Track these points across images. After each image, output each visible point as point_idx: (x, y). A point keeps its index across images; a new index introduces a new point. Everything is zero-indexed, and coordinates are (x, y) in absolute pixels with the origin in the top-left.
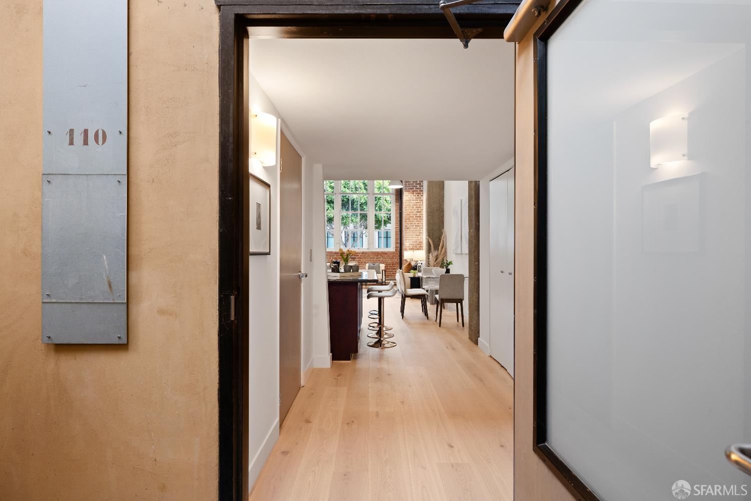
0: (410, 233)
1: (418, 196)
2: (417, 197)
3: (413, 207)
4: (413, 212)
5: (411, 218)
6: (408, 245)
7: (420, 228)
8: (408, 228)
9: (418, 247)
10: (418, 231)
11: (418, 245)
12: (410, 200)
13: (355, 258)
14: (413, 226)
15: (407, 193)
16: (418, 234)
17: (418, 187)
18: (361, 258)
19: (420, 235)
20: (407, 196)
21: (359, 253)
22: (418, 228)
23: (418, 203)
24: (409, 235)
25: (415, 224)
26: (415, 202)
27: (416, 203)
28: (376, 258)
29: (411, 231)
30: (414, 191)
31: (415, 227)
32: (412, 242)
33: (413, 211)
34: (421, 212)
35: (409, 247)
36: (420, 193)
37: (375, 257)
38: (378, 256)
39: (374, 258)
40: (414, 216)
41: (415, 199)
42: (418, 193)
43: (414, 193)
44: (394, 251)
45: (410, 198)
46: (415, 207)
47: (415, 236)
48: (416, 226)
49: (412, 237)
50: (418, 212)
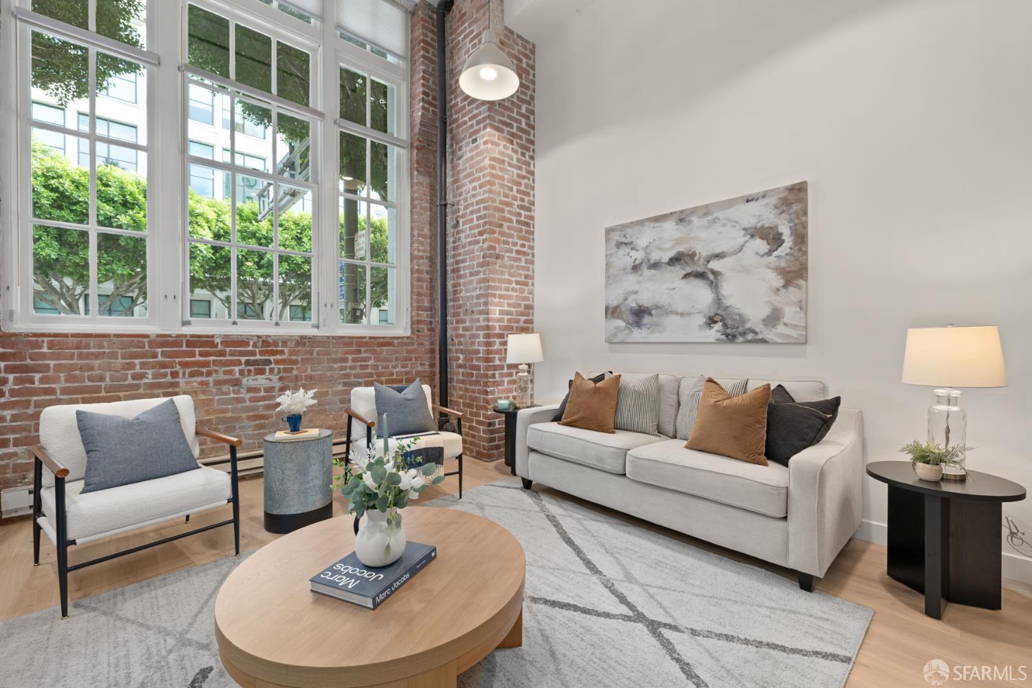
0: (502, 273)
1: (523, 154)
2: (520, 157)
3: (511, 189)
4: (511, 205)
5: (506, 224)
6: (497, 316)
7: (527, 261)
8: (498, 257)
9: (521, 324)
10: (523, 268)
11: (522, 314)
12: (503, 162)
13: (268, 362)
14: (510, 251)
15: (497, 133)
16: (523, 279)
17: (524, 126)
18: (295, 362)
19: (526, 284)
20: (497, 145)
21: (285, 343)
22: (523, 258)
23: (524, 177)
24: (500, 281)
25: (515, 244)
26: (516, 171)
27: (519, 175)
28: (354, 360)
29: (504, 266)
30: (513, 135)
31: (514, 255)
32: (509, 305)
33: (509, 200)
34: (529, 210)
35: (499, 320)
36: (528, 149)
37: (350, 357)
38: (359, 352)
39: (345, 360)
40: (514, 219)
41: (515, 162)
42: (523, 147)
43: (512, 143)
44: (408, 333)
45: (503, 154)
46: (515, 188)
47: (514, 285)
48: (518, 252)
49: (507, 289)
50: (522, 207)
